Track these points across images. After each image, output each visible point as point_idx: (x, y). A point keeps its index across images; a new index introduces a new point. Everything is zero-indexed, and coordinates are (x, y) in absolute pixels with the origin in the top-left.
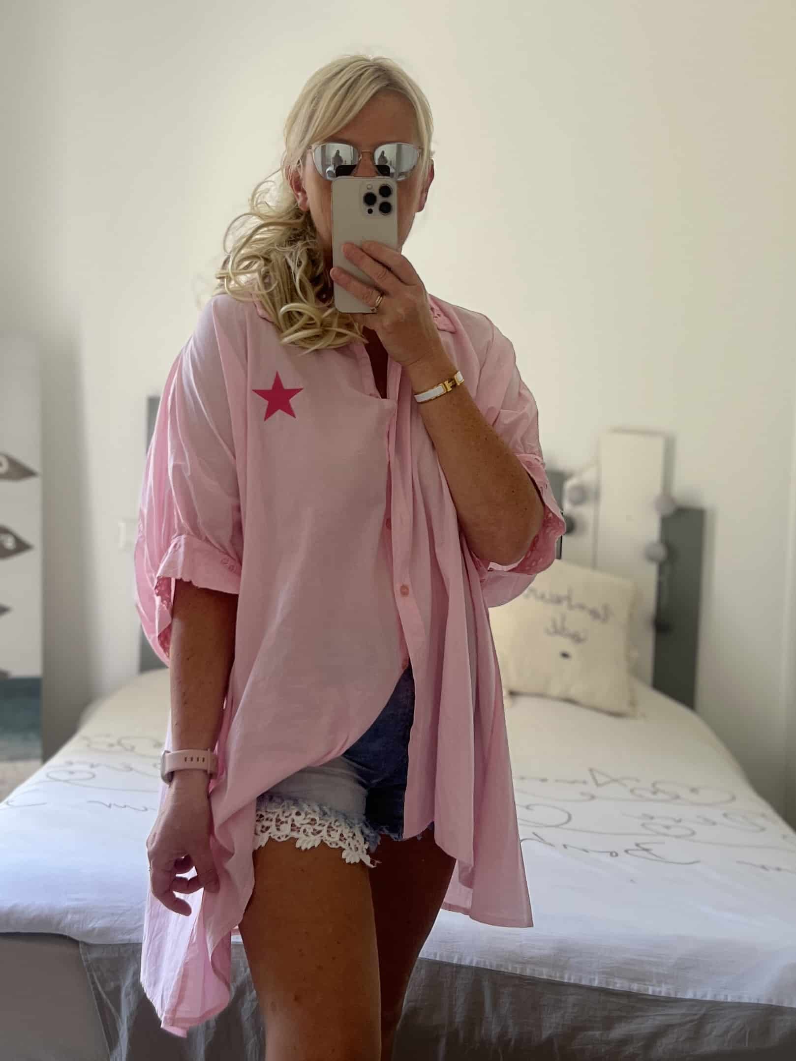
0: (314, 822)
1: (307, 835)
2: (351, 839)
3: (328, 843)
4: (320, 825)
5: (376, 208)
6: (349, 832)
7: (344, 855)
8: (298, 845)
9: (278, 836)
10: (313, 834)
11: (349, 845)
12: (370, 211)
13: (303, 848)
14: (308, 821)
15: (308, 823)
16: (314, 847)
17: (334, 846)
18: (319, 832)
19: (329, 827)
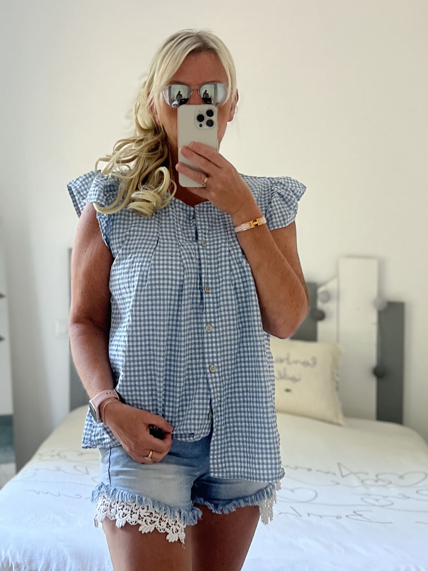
0: (151, 515)
1: (147, 524)
2: (173, 525)
3: (158, 529)
4: (155, 517)
5: (204, 123)
6: (173, 521)
7: (168, 538)
8: (140, 530)
9: (131, 521)
10: (150, 523)
11: (172, 530)
12: (201, 126)
13: (143, 532)
14: (149, 514)
15: (148, 516)
16: (150, 532)
17: (162, 531)
18: (155, 522)
19: (161, 519)
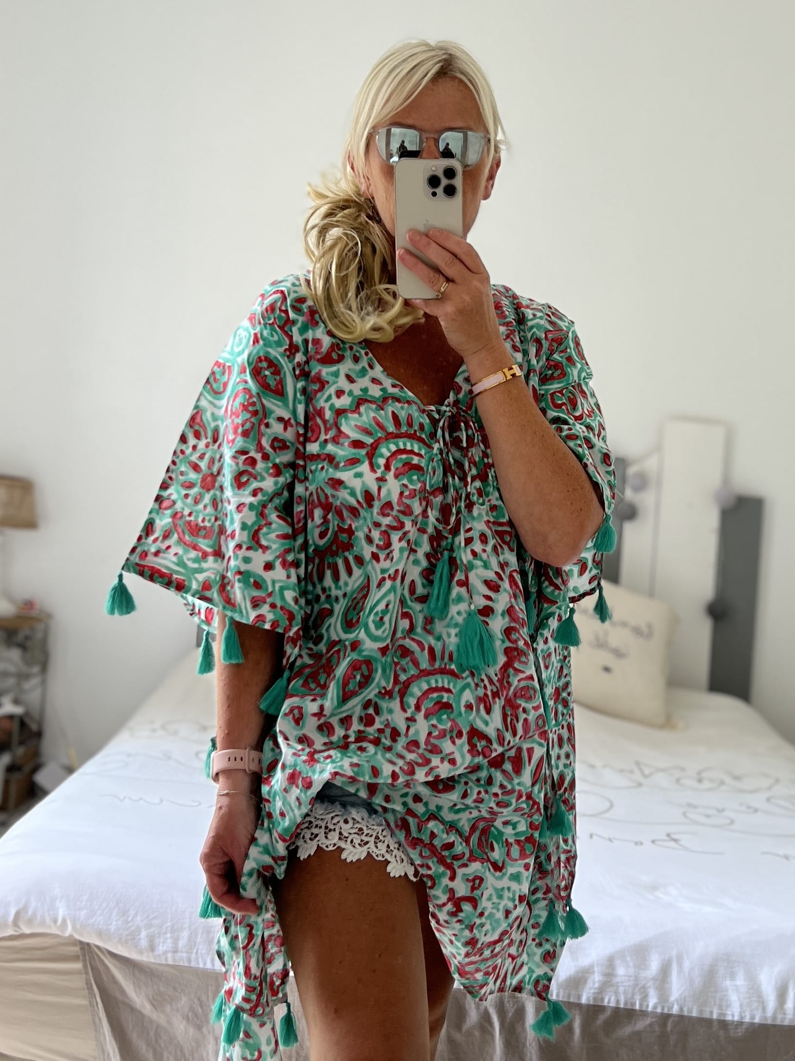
0: (360, 833)
1: (354, 847)
2: (397, 850)
3: (374, 855)
4: (367, 835)
5: (440, 191)
6: (396, 842)
7: (389, 868)
8: (343, 856)
9: (326, 845)
10: (360, 845)
11: (395, 857)
12: (434, 194)
13: (348, 861)
14: (356, 831)
15: (355, 833)
16: (360, 859)
17: (380, 858)
18: (367, 843)
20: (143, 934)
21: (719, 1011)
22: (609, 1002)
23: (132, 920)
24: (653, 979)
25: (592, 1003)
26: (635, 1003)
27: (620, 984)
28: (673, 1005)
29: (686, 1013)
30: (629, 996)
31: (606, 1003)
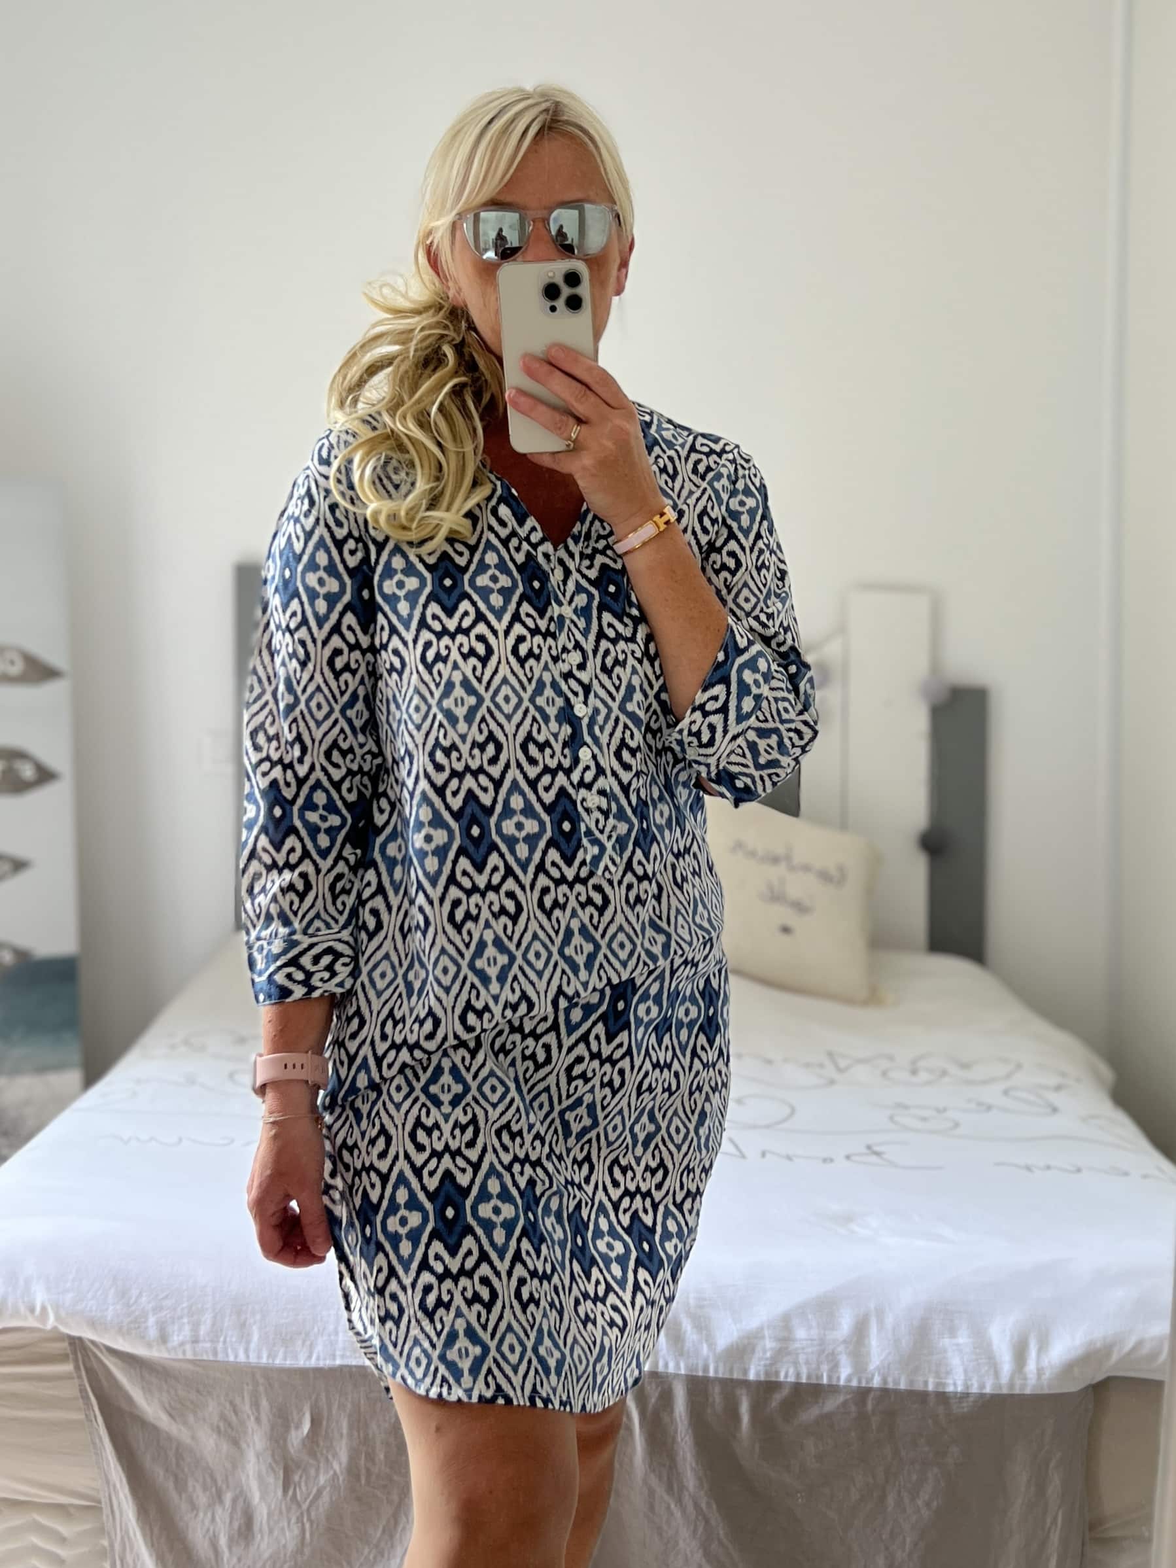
5: (560, 304)
12: (553, 309)
20: (152, 1320)
21: (937, 1380)
22: (786, 1376)
23: (136, 1302)
24: (845, 1342)
25: (762, 1378)
26: (822, 1375)
27: (800, 1351)
28: (873, 1376)
29: (891, 1386)
30: (814, 1366)
31: (782, 1378)
